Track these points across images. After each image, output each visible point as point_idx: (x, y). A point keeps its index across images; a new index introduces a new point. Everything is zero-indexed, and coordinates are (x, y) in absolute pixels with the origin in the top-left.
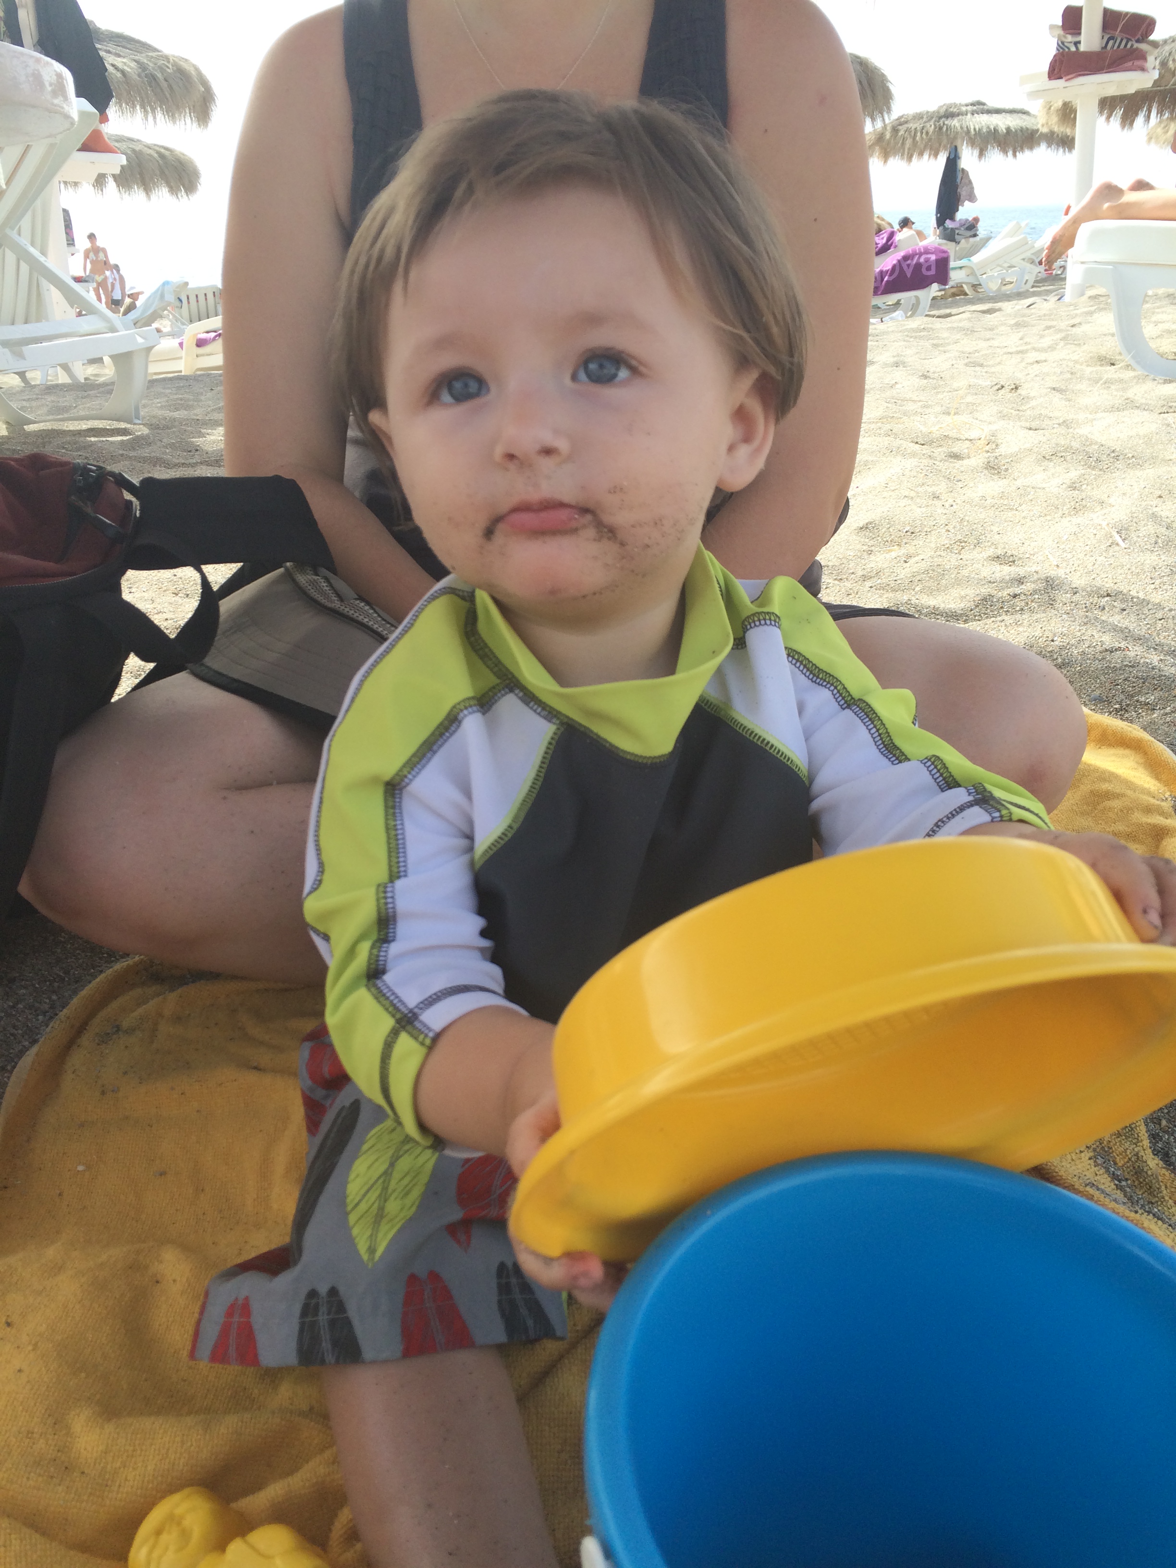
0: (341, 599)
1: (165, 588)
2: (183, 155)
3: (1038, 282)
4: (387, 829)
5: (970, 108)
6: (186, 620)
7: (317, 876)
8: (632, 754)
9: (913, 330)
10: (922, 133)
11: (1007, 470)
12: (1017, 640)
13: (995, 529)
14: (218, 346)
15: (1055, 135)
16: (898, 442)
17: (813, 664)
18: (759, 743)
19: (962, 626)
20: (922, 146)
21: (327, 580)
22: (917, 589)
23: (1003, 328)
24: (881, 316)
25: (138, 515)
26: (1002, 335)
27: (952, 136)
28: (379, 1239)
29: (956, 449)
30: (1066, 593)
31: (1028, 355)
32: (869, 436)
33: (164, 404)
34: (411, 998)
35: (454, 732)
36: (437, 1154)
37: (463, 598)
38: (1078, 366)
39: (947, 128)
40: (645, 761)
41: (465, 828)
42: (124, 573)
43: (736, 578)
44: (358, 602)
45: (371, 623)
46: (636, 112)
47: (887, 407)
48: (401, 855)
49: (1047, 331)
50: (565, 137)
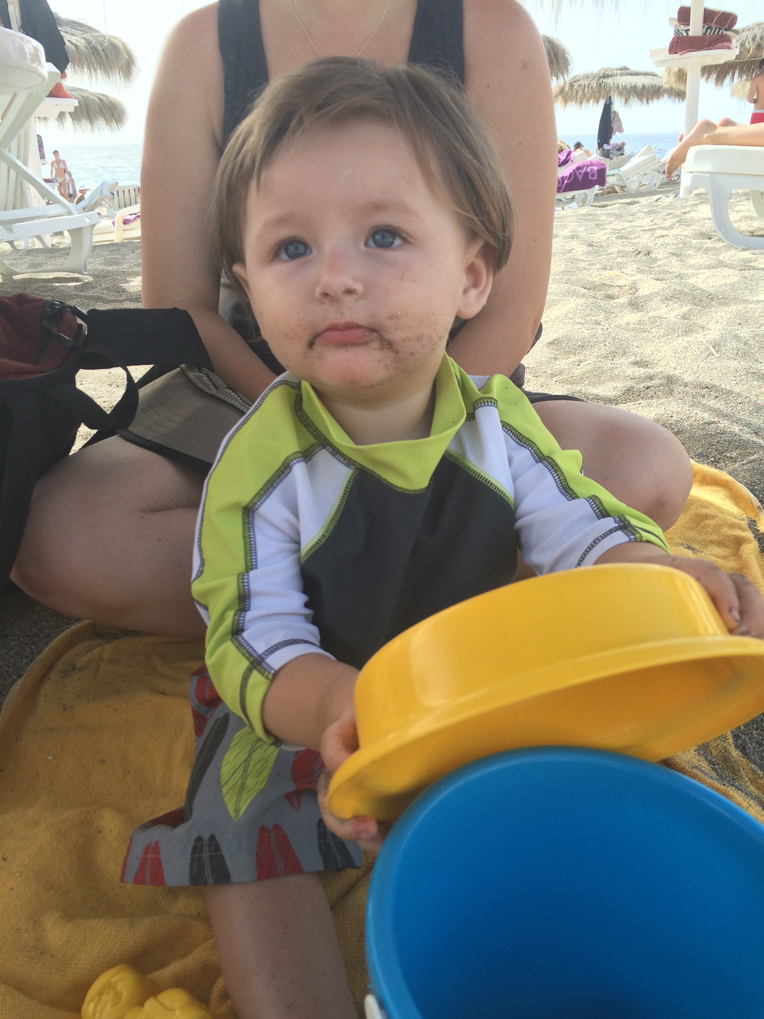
0: (217, 388)
1: (104, 381)
2: (115, 99)
3: (662, 185)
4: (244, 538)
5: (619, 72)
6: (117, 402)
7: (200, 567)
8: (402, 488)
9: (583, 215)
10: (588, 88)
11: (642, 306)
12: (649, 416)
13: (635, 344)
14: (138, 223)
15: (673, 90)
16: (574, 287)
17: (519, 433)
18: (483, 482)
19: (614, 407)
20: (589, 96)
21: (207, 375)
22: (586, 382)
23: (640, 214)
24: (563, 206)
25: (86, 334)
26: (640, 218)
27: (608, 90)
28: (241, 804)
29: (610, 292)
30: (680, 386)
31: (657, 231)
32: (555, 283)
33: (102, 261)
34: (260, 647)
35: (288, 474)
36: (278, 749)
37: (293, 387)
38: (688, 239)
39: (605, 85)
40: (410, 493)
41: (294, 536)
42: (77, 371)
43: (468, 374)
44: (228, 390)
45: (236, 404)
46: (406, 72)
47: (567, 265)
48: (253, 554)
49: (668, 216)
50: (360, 88)
